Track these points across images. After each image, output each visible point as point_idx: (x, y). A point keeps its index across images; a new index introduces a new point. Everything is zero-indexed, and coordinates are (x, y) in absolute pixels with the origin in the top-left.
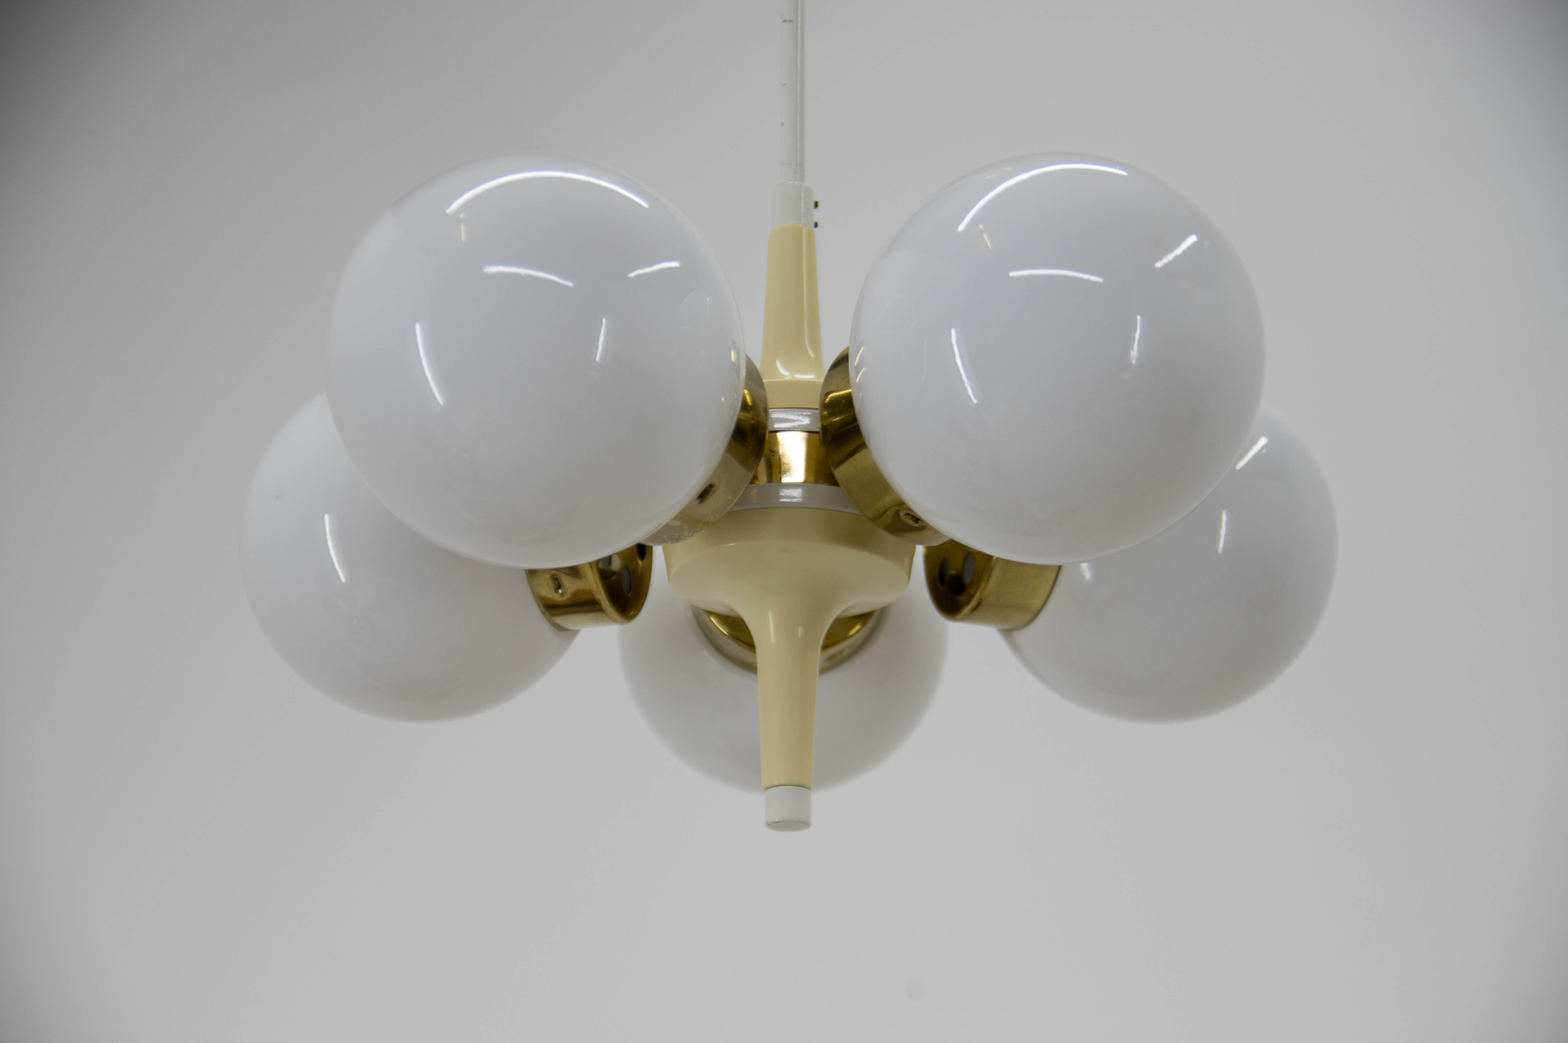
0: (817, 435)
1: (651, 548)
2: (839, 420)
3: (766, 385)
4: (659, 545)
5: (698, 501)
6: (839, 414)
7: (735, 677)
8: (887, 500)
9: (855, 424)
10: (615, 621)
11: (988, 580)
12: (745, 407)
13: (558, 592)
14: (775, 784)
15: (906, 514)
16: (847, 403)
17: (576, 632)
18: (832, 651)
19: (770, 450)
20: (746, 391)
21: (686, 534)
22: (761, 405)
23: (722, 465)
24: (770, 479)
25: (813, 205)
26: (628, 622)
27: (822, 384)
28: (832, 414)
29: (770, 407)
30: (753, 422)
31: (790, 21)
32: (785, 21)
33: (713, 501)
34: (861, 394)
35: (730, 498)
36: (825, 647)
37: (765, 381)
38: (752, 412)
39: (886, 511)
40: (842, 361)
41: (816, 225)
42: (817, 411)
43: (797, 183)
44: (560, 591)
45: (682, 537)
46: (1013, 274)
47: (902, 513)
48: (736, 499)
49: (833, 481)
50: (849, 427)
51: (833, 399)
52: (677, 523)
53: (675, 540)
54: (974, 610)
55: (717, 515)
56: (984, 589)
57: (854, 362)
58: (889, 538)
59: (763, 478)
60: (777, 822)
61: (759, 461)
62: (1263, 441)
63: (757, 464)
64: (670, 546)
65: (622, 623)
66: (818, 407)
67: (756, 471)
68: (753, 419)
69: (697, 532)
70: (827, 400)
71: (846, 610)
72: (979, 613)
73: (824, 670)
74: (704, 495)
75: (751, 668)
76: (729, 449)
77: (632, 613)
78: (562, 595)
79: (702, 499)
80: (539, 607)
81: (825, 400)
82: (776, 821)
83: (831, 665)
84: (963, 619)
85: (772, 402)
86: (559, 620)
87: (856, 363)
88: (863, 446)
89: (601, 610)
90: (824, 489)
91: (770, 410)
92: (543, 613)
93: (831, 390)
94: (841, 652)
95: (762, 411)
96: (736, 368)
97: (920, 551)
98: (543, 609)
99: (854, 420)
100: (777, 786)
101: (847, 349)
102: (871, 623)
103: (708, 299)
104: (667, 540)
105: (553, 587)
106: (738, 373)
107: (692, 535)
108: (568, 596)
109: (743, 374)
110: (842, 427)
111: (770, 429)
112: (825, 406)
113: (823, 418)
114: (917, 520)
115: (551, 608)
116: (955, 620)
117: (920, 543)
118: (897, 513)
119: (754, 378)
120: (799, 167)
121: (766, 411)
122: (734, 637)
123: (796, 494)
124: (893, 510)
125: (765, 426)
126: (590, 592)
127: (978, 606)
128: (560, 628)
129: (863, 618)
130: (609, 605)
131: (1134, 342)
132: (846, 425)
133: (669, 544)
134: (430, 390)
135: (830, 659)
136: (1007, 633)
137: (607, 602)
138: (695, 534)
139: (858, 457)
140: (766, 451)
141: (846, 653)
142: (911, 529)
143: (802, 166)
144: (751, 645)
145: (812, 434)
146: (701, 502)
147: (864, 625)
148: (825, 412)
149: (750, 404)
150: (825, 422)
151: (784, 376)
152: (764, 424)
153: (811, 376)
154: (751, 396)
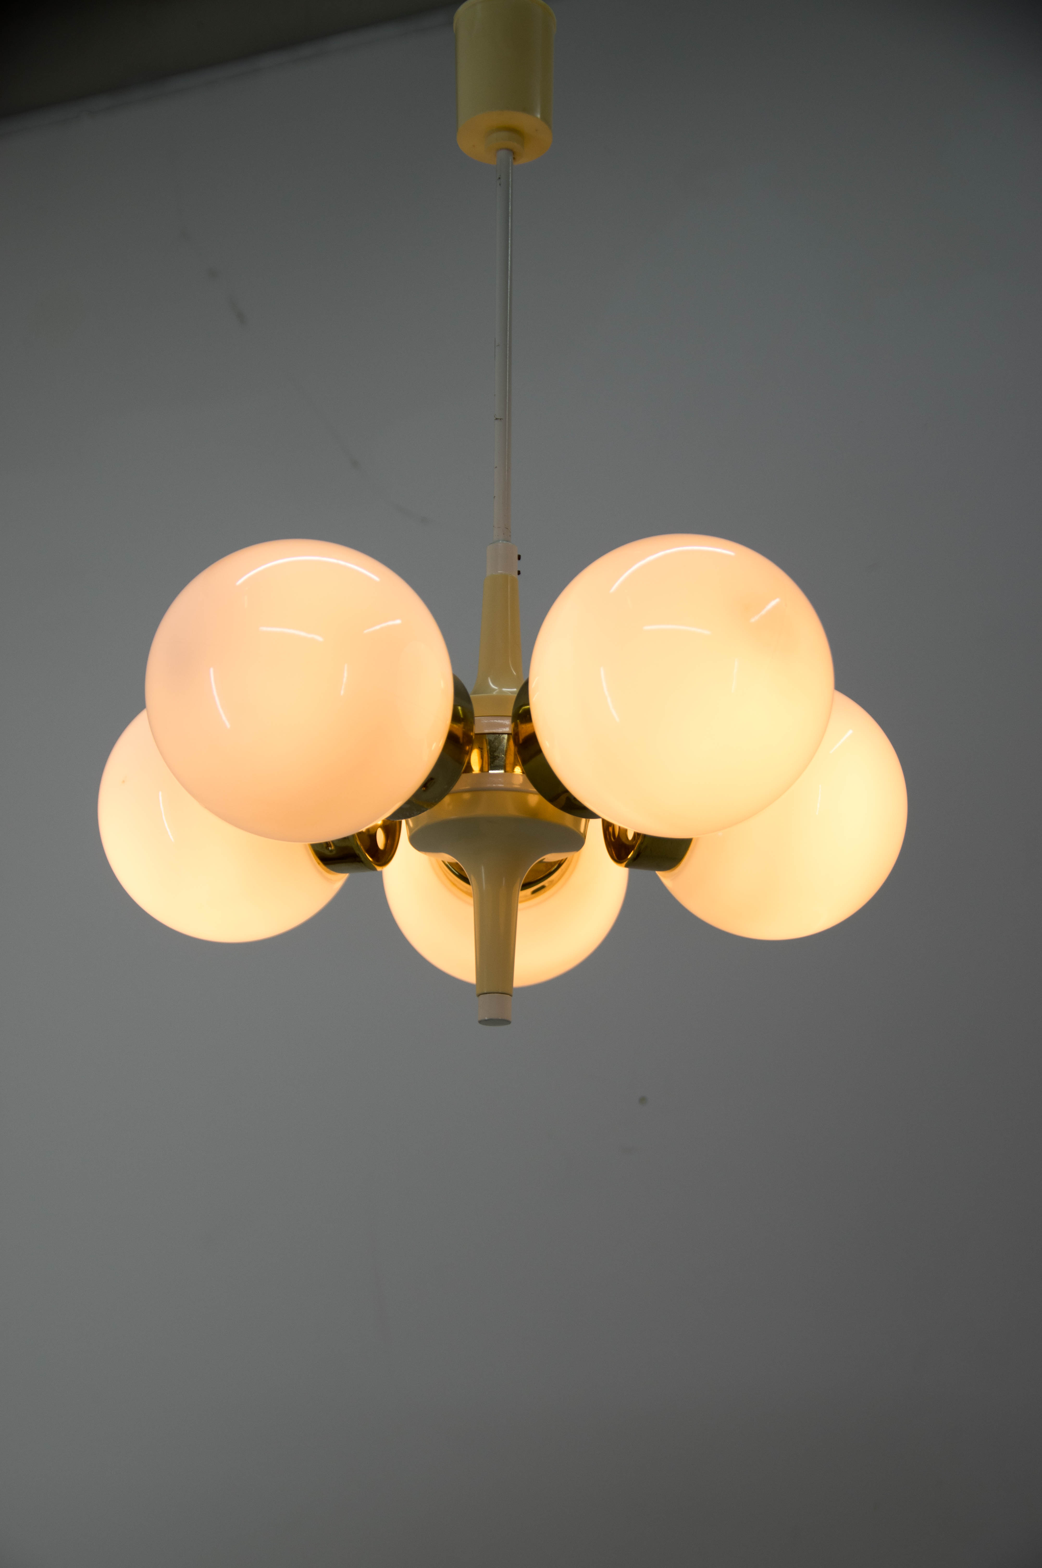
3: (472, 700)
5: (423, 790)
12: (457, 719)
13: (329, 849)
14: (485, 992)
22: (469, 716)
23: (439, 764)
31: (500, 419)
32: (496, 419)
33: (434, 789)
35: (446, 786)
38: (463, 723)
39: (561, 795)
42: (511, 720)
43: (504, 542)
51: (524, 711)
52: (408, 806)
59: (475, 767)
60: (486, 1020)
66: (511, 717)
70: (520, 712)
72: (639, 862)
74: (427, 786)
77: (384, 861)
78: (331, 851)
79: (426, 789)
80: (317, 860)
81: (518, 712)
82: (486, 1018)
84: (628, 866)
86: (331, 868)
88: (540, 749)
89: (360, 861)
91: (476, 718)
92: (320, 864)
93: (523, 704)
95: (470, 720)
98: (319, 860)
108: (335, 852)
112: (518, 716)
113: (516, 725)
114: (581, 804)
115: (325, 860)
116: (623, 866)
120: (506, 531)
121: (473, 720)
126: (352, 849)
127: (637, 857)
128: (331, 875)
137: (366, 856)
139: (539, 756)
143: (508, 528)
146: (425, 791)
148: (518, 721)
149: (462, 716)
150: (518, 728)
151: (495, 690)
152: (472, 730)
153: (515, 690)
154: (463, 710)
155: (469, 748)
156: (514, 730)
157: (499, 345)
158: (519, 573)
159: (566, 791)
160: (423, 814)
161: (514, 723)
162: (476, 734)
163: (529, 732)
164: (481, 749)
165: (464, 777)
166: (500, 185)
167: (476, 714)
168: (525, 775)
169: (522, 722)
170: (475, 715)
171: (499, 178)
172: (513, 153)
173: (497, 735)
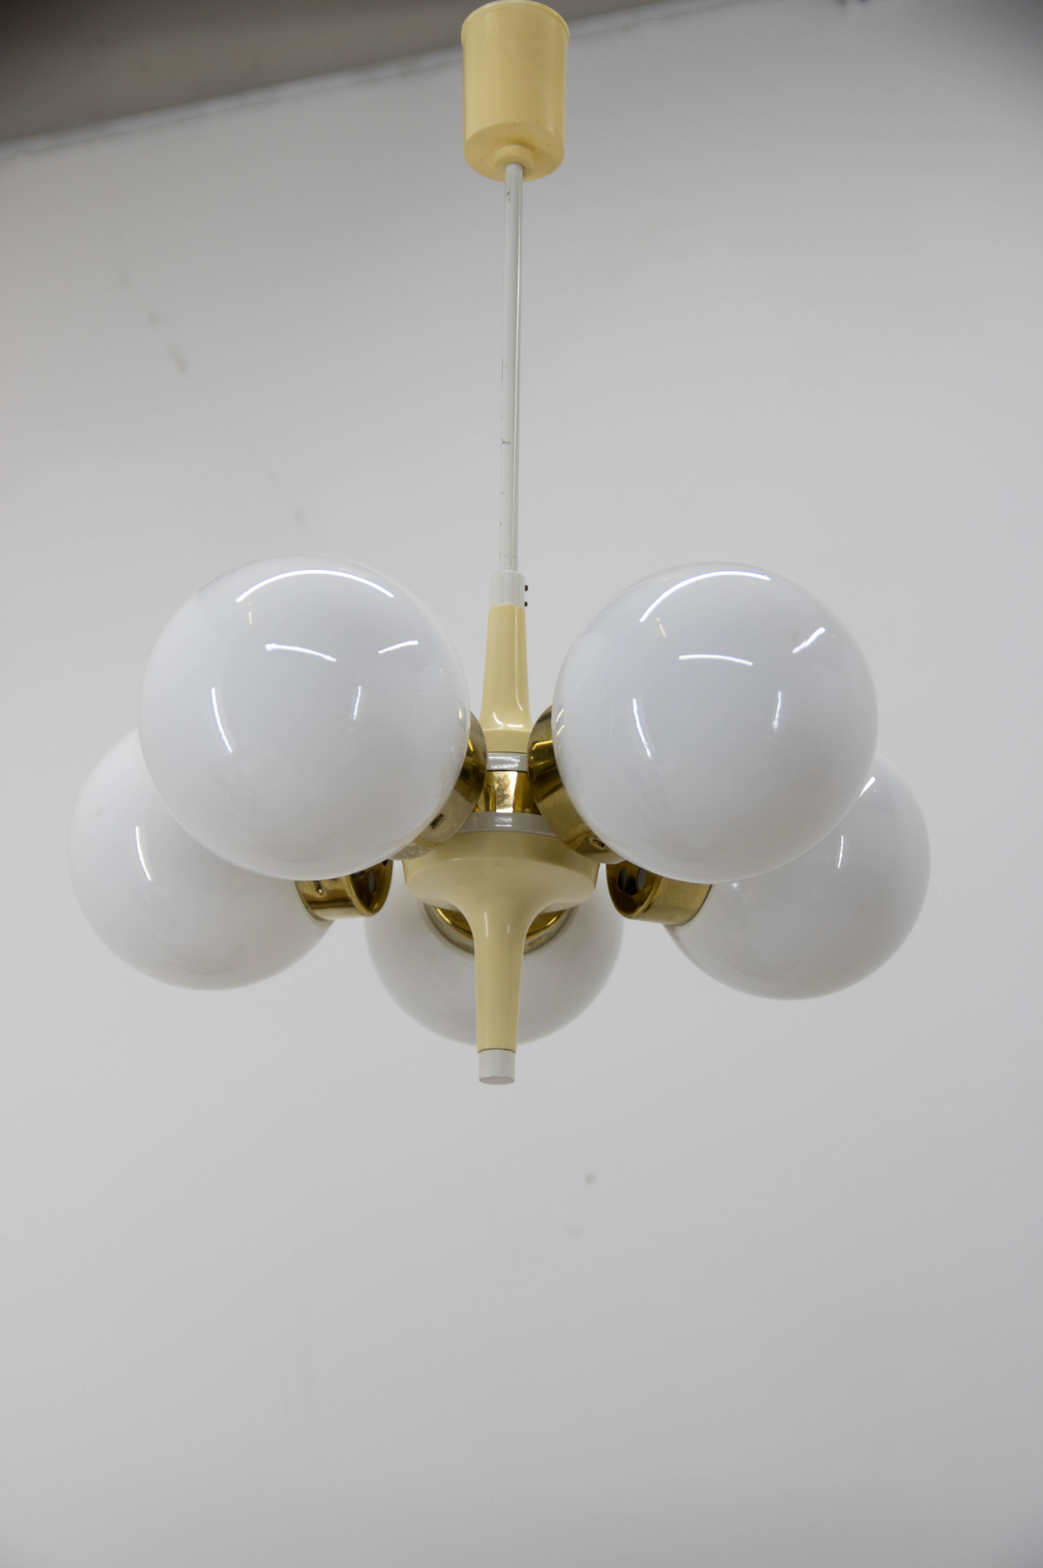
0: (524, 774)
1: (392, 862)
2: (542, 764)
3: (484, 734)
4: (399, 860)
5: (431, 827)
6: (543, 760)
7: (456, 956)
8: (579, 829)
9: (554, 768)
10: (362, 914)
11: (657, 887)
12: (469, 753)
13: (319, 892)
14: (487, 1048)
15: (594, 840)
16: (549, 751)
17: (330, 922)
18: (533, 938)
19: (488, 785)
20: (469, 741)
21: (421, 852)
22: (480, 750)
23: (451, 800)
24: (487, 809)
25: (524, 588)
26: (373, 915)
27: (530, 734)
28: (537, 760)
29: (488, 751)
30: (474, 764)
31: (508, 443)
32: (504, 442)
33: (442, 828)
34: (560, 745)
35: (456, 825)
36: (529, 935)
37: (484, 730)
38: (474, 757)
39: (578, 837)
40: (546, 717)
41: (526, 604)
42: (525, 755)
43: (511, 571)
44: (320, 891)
45: (418, 854)
46: (682, 657)
47: (591, 840)
48: (461, 826)
49: (536, 811)
50: (551, 770)
51: (538, 748)
52: (415, 844)
53: (411, 856)
54: (645, 911)
55: (445, 838)
56: (654, 894)
57: (555, 719)
58: (579, 857)
59: (482, 806)
60: (488, 1078)
61: (480, 795)
62: (872, 780)
63: (478, 797)
64: (407, 861)
65: (368, 916)
66: (526, 752)
67: (477, 802)
68: (474, 762)
69: (430, 851)
70: (534, 749)
71: (546, 909)
72: (649, 913)
73: (526, 953)
74: (434, 824)
75: (470, 950)
76: (457, 787)
77: (376, 906)
78: (322, 894)
79: (434, 826)
80: (304, 903)
81: (532, 748)
82: (488, 1076)
83: (532, 948)
84: (636, 918)
85: (489, 747)
86: (319, 913)
87: (557, 720)
88: (560, 786)
89: (352, 906)
90: (528, 816)
91: (488, 753)
92: (307, 908)
93: (538, 740)
94: (540, 938)
95: (482, 756)
96: (463, 724)
97: (603, 867)
98: (307, 904)
99: (554, 765)
100: (489, 1049)
101: (550, 708)
102: (563, 918)
103: (441, 670)
104: (405, 856)
105: (314, 889)
106: (464, 728)
107: (426, 853)
108: (325, 895)
109: (469, 725)
110: (544, 770)
111: (488, 768)
112: (532, 753)
113: (530, 762)
114: (603, 845)
115: (312, 904)
116: (630, 918)
117: (603, 862)
118: (587, 839)
119: (476, 729)
120: (513, 560)
121: (485, 756)
122: (455, 925)
123: (508, 822)
124: (584, 836)
125: (484, 767)
126: (344, 892)
127: (649, 907)
128: (318, 918)
129: (559, 914)
130: (358, 902)
131: (776, 712)
132: (549, 768)
133: (407, 859)
134: (223, 742)
135: (531, 944)
136: (671, 928)
137: (357, 900)
138: (428, 853)
139: (556, 794)
140: (485, 786)
141: (543, 939)
142: (597, 851)
143: (515, 557)
144: (469, 933)
145: (521, 773)
146: (433, 828)
147: (558, 918)
148: (532, 757)
149: (472, 749)
151: (499, 726)
154: (473, 743)
157: (507, 366)
162: (488, 770)
166: (509, 200)
171: (509, 193)
172: (523, 168)
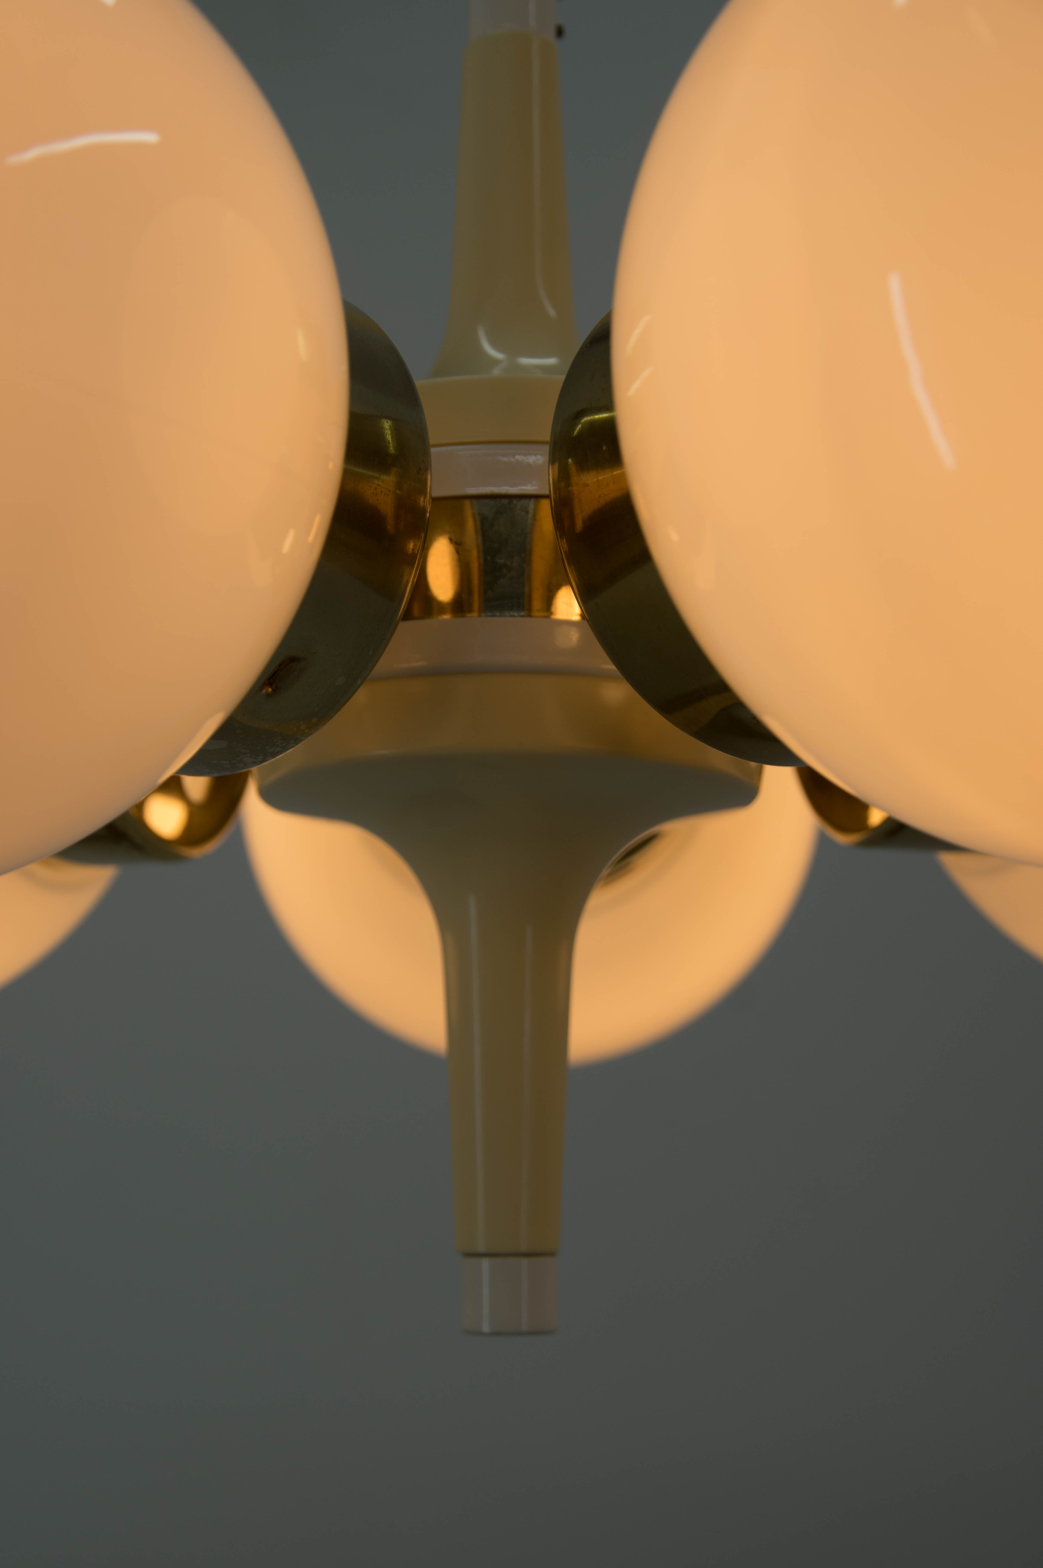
57: (624, 348)
148: (570, 460)
149: (392, 449)
150: (568, 485)
152: (422, 489)
153: (552, 361)
154: (396, 431)
155: (415, 545)
156: (556, 489)
158: (560, 32)
159: (721, 687)
160: (298, 746)
161: (556, 466)
162: (435, 500)
163: (610, 493)
164: (458, 544)
165: (405, 632)
167: (433, 437)
168: (586, 622)
169: (583, 466)
170: (432, 442)
173: (505, 501)
